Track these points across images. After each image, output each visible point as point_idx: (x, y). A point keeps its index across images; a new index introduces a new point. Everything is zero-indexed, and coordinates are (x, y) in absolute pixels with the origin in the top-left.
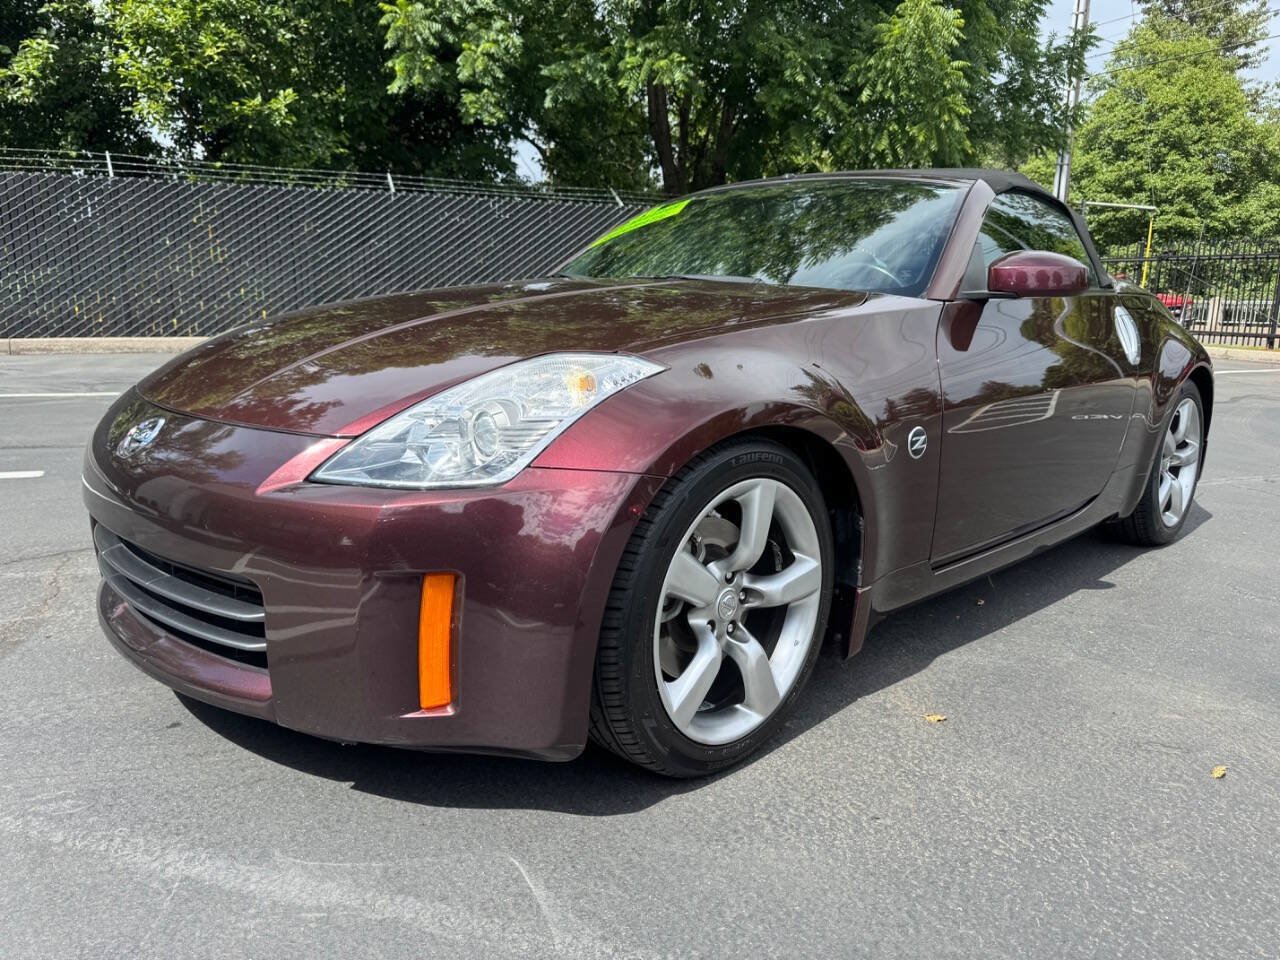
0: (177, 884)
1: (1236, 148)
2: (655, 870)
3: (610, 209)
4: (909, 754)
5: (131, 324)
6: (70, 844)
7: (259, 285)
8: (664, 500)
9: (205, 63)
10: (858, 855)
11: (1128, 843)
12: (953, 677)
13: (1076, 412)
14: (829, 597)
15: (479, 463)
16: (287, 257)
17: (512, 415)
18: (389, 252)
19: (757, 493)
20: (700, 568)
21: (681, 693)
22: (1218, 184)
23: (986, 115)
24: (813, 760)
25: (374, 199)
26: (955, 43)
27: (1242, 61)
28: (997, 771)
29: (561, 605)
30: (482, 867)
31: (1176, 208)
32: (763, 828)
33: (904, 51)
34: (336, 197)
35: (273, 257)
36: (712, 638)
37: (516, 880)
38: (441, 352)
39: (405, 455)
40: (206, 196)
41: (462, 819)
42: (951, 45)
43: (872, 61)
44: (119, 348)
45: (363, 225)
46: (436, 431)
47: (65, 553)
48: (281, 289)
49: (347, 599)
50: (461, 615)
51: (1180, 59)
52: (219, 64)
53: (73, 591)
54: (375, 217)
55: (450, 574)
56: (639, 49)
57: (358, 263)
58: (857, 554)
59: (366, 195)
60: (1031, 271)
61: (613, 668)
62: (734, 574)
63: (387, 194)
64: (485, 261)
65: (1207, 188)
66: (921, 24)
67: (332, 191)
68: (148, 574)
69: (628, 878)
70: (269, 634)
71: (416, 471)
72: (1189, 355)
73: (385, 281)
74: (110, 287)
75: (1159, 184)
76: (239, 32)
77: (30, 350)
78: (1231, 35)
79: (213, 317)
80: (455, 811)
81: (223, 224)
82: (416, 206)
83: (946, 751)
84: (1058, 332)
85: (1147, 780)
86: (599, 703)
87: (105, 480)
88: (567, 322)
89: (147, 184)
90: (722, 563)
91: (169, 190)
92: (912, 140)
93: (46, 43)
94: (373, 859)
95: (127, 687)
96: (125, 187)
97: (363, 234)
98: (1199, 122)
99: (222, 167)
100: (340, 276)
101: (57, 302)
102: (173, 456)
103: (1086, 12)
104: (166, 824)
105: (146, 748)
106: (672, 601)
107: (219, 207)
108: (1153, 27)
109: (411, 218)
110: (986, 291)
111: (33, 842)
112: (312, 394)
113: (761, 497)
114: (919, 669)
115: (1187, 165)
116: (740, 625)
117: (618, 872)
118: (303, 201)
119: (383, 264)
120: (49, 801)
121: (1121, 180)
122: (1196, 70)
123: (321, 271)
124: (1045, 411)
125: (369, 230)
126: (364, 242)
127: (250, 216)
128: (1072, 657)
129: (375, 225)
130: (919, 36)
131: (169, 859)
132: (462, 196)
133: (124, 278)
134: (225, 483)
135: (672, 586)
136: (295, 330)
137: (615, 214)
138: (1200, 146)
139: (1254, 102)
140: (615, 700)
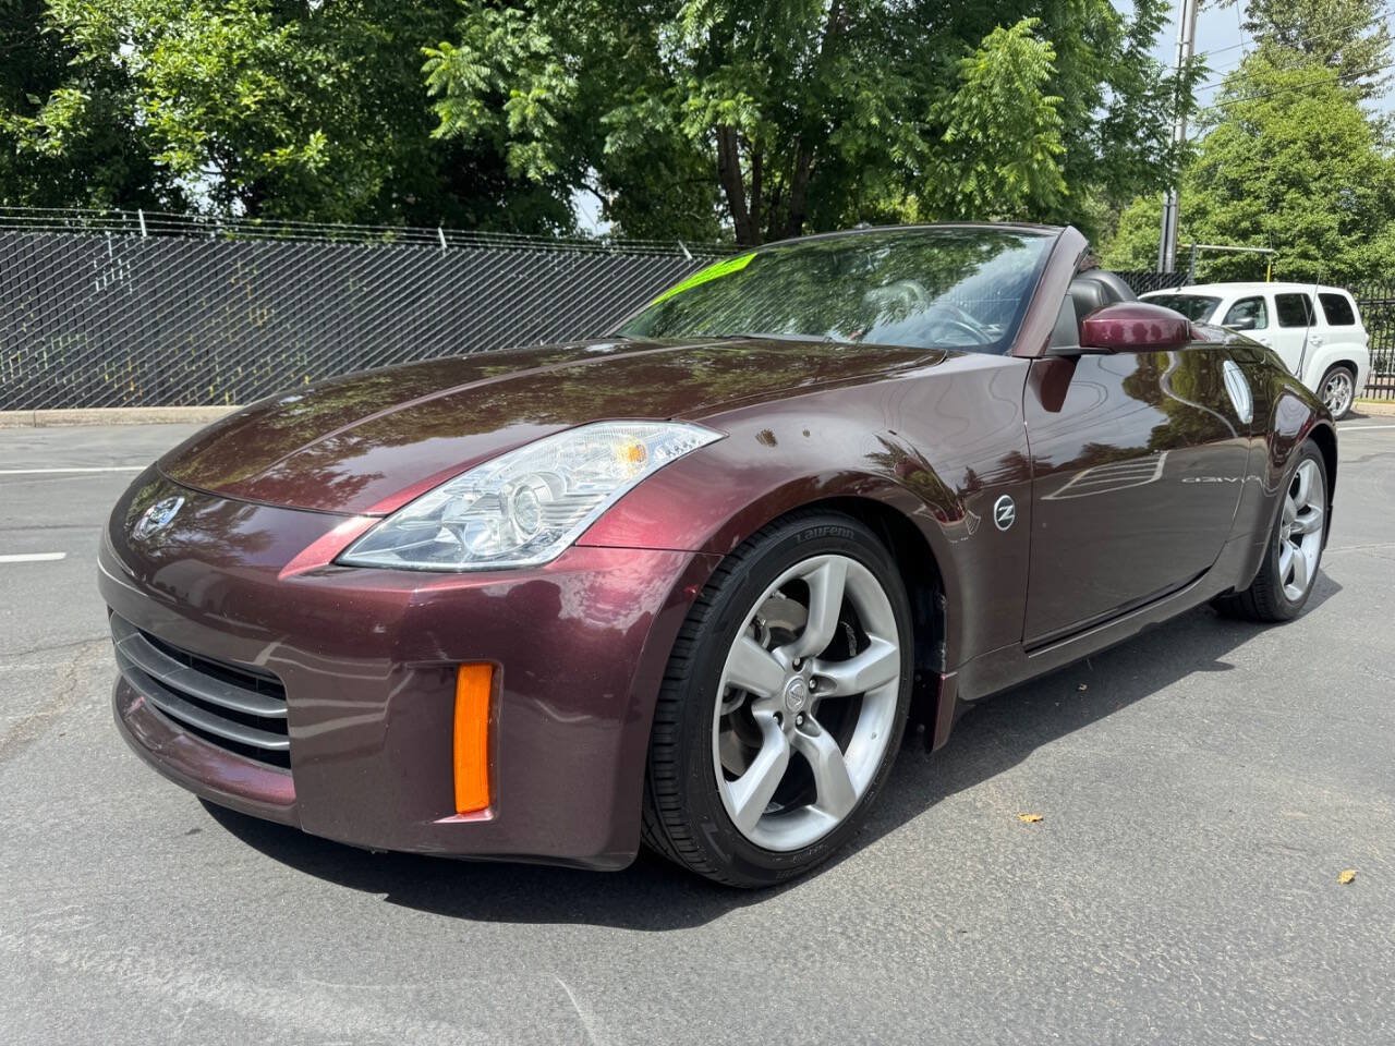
0: (190, 1010)
1: (1361, 184)
2: (716, 992)
3: (677, 263)
4: (1001, 857)
5: (164, 392)
6: (75, 964)
7: (302, 349)
8: (722, 580)
9: (242, 113)
10: (942, 974)
11: (1247, 959)
12: (1051, 771)
13: (1185, 475)
14: (910, 684)
15: (520, 542)
16: (331, 319)
17: (555, 489)
18: (440, 312)
19: (826, 571)
20: (764, 655)
21: (745, 794)
22: (1343, 223)
23: (1085, 154)
24: (893, 866)
25: (424, 255)
26: (1047, 77)
27: (1364, 90)
28: (1100, 877)
29: (611, 696)
30: (525, 988)
31: (1298, 250)
32: (837, 943)
33: (991, 87)
34: (383, 254)
35: (316, 319)
36: (778, 733)
37: (561, 1004)
38: (493, 419)
39: (441, 534)
40: (245, 255)
41: (505, 936)
42: (1042, 80)
43: (956, 99)
44: (151, 418)
45: (412, 283)
46: (475, 507)
47: (84, 643)
48: (325, 353)
49: (376, 692)
50: (499, 708)
51: (1297, 90)
52: (257, 113)
53: (90, 684)
54: (425, 274)
55: (487, 663)
56: (704, 90)
57: (408, 325)
58: (941, 638)
59: (415, 252)
60: (1128, 323)
61: (668, 767)
62: (802, 660)
63: (438, 250)
64: (543, 321)
65: (1331, 228)
66: (1009, 58)
67: (379, 248)
68: (166, 666)
69: (685, 1001)
70: (292, 731)
71: (452, 551)
72: (1308, 413)
73: (437, 343)
74: (142, 354)
75: (1278, 225)
76: (278, 79)
77: (56, 422)
78: (1351, 64)
79: (252, 384)
80: (497, 926)
81: (263, 284)
82: (470, 262)
83: (1041, 855)
84: (1165, 390)
85: (1267, 886)
86: (653, 806)
87: (121, 563)
88: (627, 386)
89: (182, 243)
90: (789, 648)
91: (205, 249)
92: (1001, 182)
93: (78, 93)
94: (405, 980)
95: (145, 788)
96: (159, 247)
97: (413, 293)
98: (1320, 158)
99: (261, 225)
100: (388, 339)
101: (86, 370)
102: (197, 537)
103: (1191, 42)
104: (180, 943)
105: (162, 857)
106: (733, 692)
107: (259, 267)
108: (1267, 56)
109: (464, 276)
110: (1078, 347)
111: (35, 963)
112: (352, 466)
113: (830, 575)
114: (1014, 764)
115: (1307, 204)
116: (811, 717)
117: (674, 994)
118: (348, 259)
119: (435, 325)
120: (54, 917)
121: (1236, 222)
122: (1316, 101)
123: (368, 333)
124: (1152, 473)
125: (419, 289)
126: (413, 302)
127: (291, 276)
128: (1184, 748)
129: (426, 284)
130: (1007, 69)
131: (182, 981)
132: (519, 251)
133: (157, 344)
134: (251, 567)
135: (731, 675)
136: (337, 398)
137: (683, 267)
138: (1321, 183)
139: (1378, 134)
140: (670, 802)
